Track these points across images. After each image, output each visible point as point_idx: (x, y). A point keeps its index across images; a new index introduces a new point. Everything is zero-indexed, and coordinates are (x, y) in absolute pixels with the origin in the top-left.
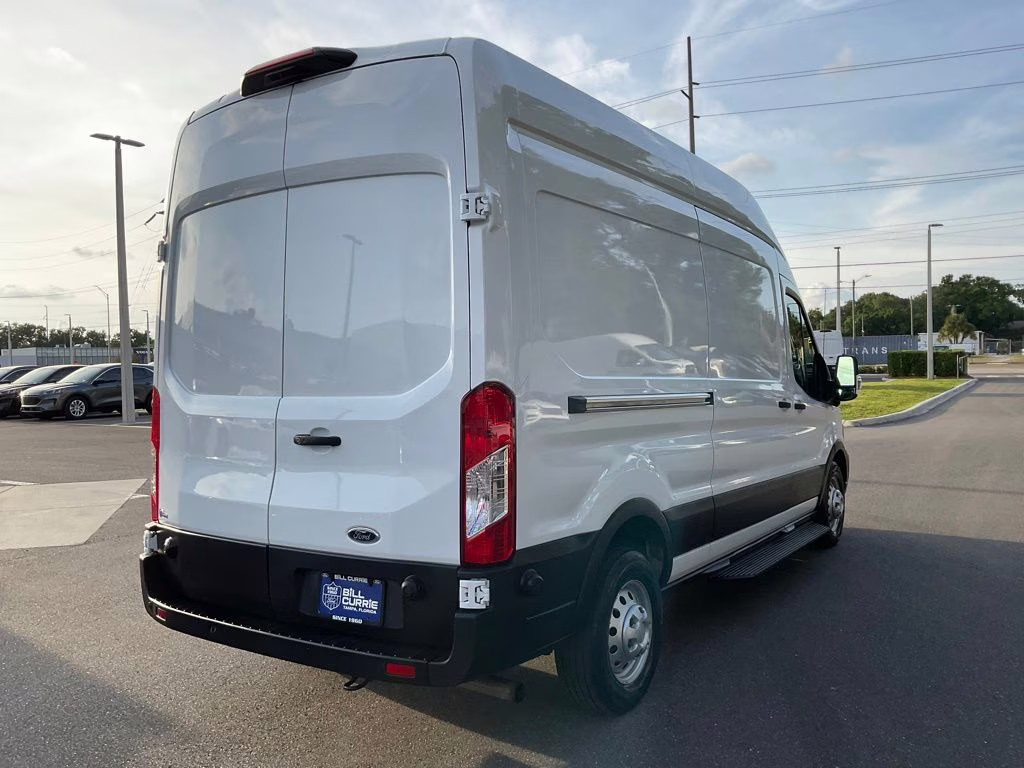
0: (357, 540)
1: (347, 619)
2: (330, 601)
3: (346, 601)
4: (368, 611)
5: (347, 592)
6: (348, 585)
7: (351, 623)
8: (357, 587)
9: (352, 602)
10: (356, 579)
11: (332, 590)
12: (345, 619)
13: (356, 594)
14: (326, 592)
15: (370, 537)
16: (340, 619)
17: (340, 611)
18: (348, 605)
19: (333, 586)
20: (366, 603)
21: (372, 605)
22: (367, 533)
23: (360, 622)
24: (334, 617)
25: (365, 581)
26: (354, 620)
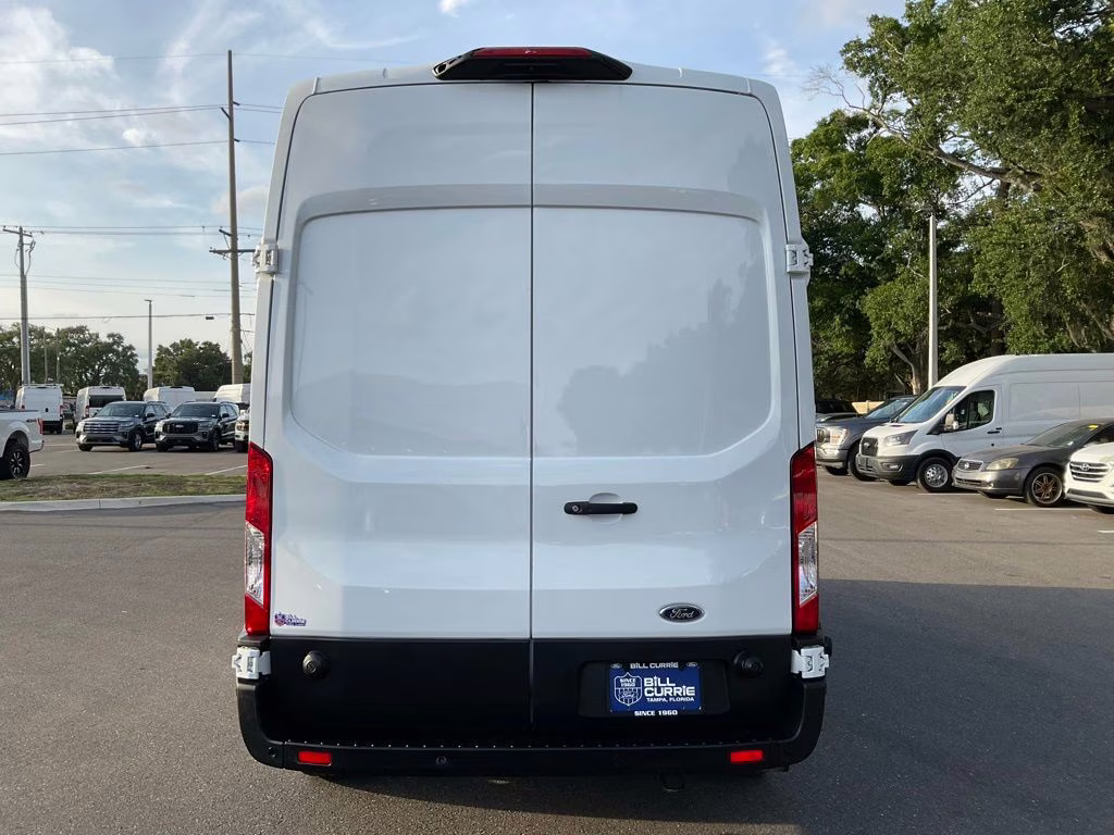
0: (676, 619)
1: (657, 713)
2: (625, 695)
3: (649, 692)
4: (682, 699)
5: (649, 682)
6: (651, 673)
7: (663, 716)
8: (663, 674)
9: (659, 692)
10: (662, 665)
11: (628, 683)
12: (653, 713)
13: (663, 681)
14: (619, 685)
15: (694, 613)
16: (646, 713)
17: (644, 704)
18: (654, 697)
19: (628, 677)
20: (678, 690)
21: (688, 692)
22: (690, 610)
23: (675, 713)
24: (637, 713)
25: (675, 665)
26: (665, 713)
